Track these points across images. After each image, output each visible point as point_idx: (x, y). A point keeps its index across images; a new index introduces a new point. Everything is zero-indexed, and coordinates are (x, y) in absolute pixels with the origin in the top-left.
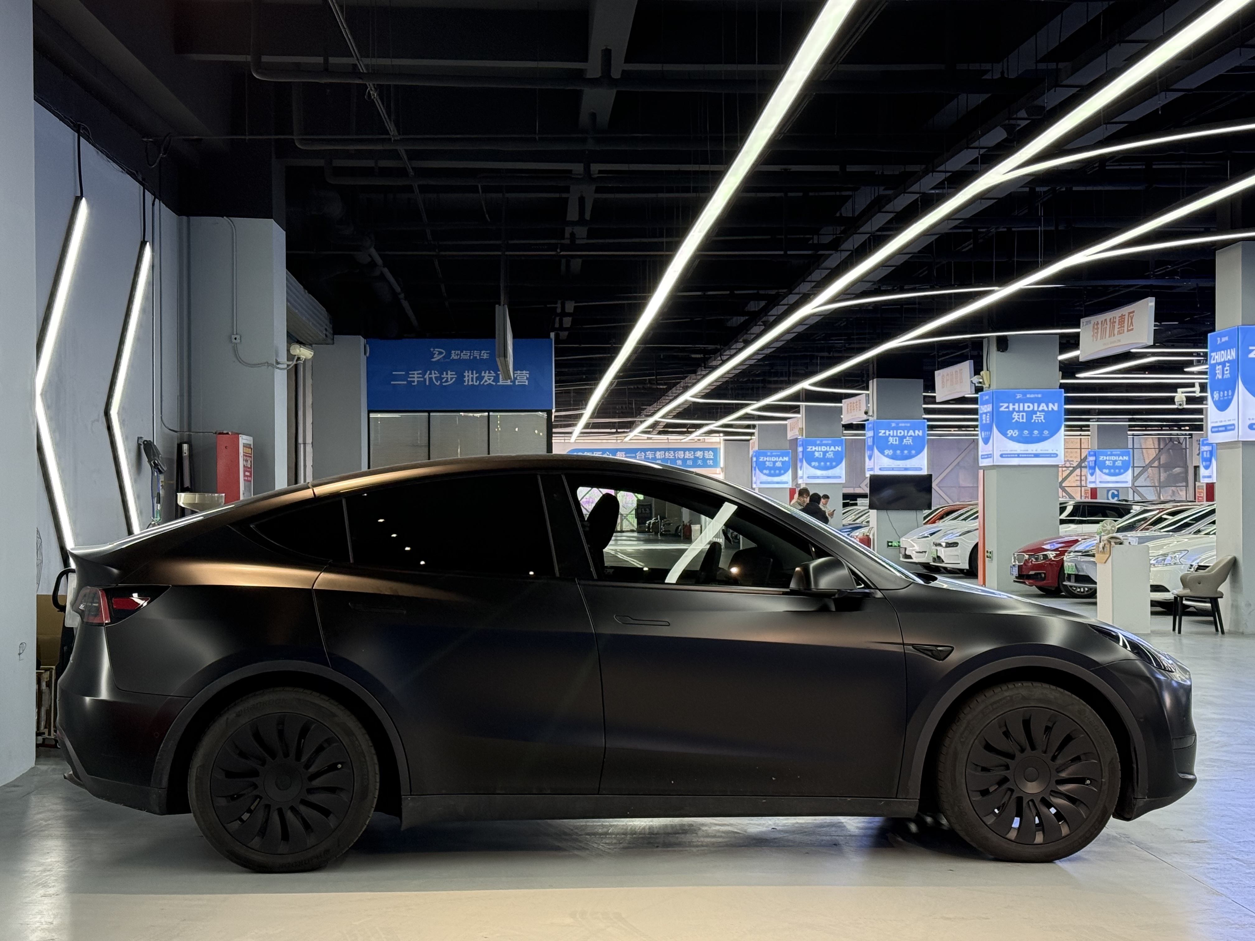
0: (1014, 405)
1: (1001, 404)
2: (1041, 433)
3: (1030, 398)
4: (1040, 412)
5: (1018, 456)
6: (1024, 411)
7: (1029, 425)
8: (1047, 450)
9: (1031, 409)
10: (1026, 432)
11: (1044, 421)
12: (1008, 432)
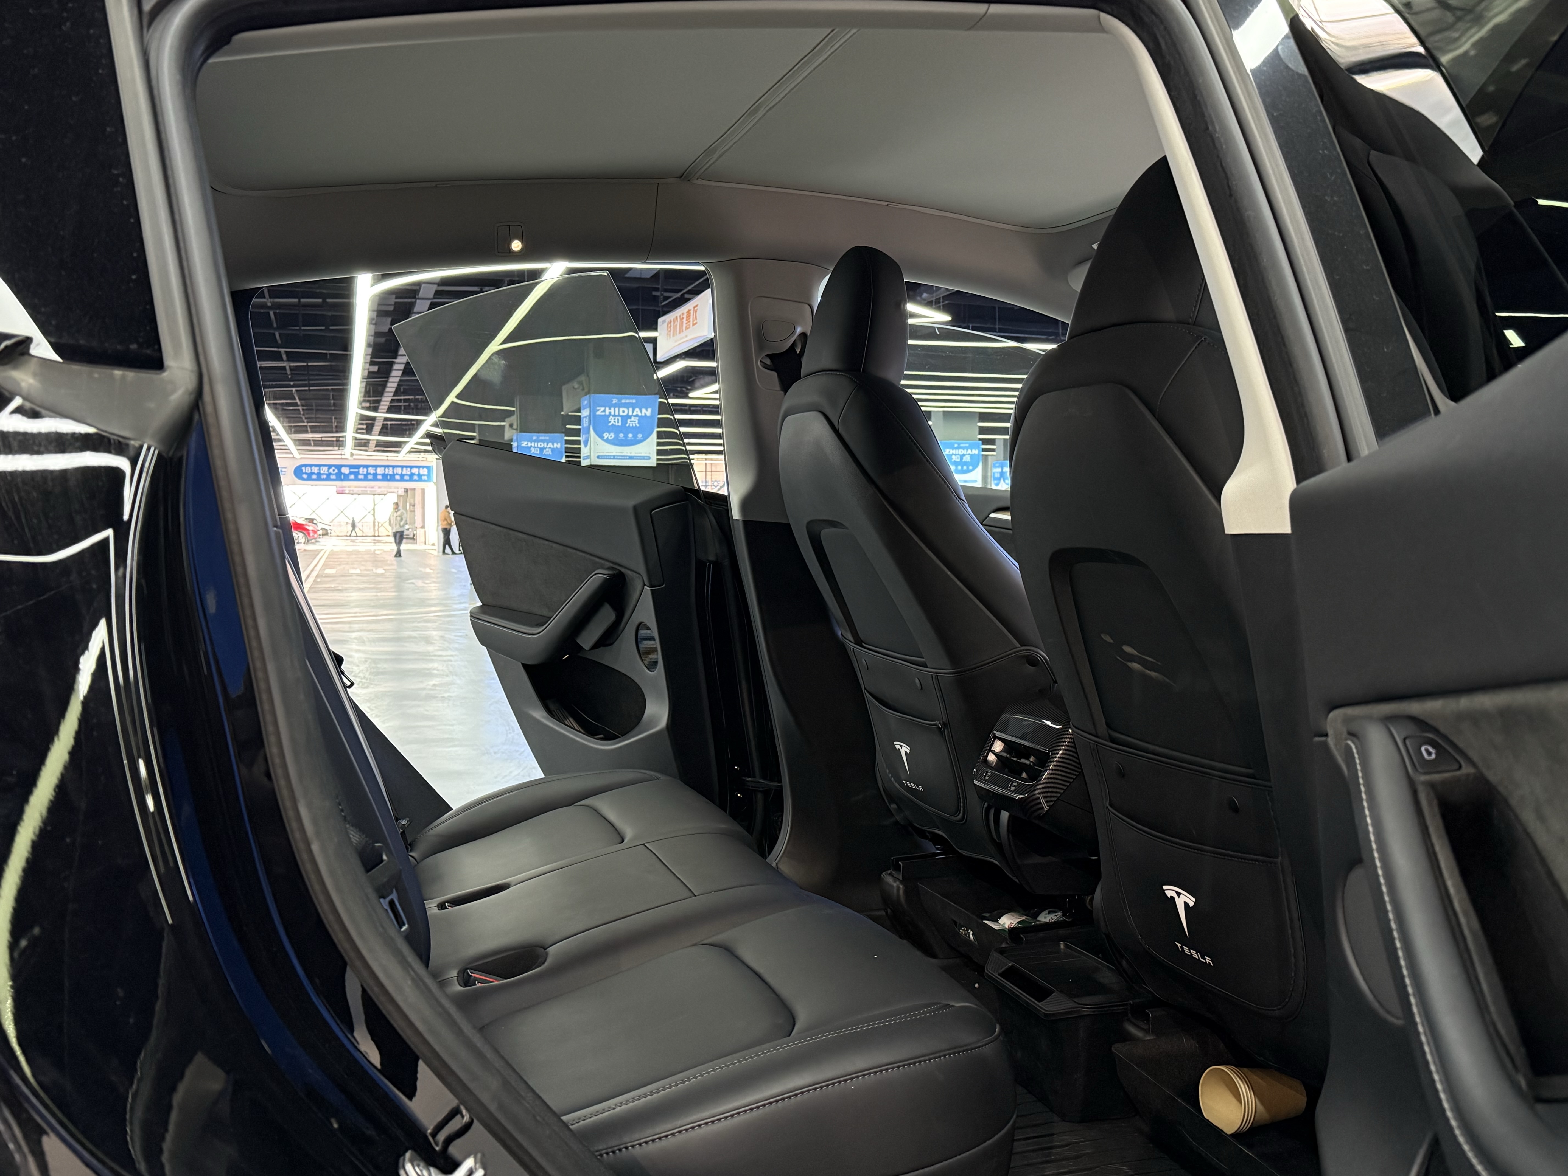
0: (610, 409)
1: (598, 408)
2: (635, 436)
3: (625, 403)
4: (634, 416)
5: (614, 457)
6: (619, 415)
7: (623, 428)
8: (641, 453)
9: (625, 414)
10: (621, 435)
11: (638, 425)
12: (604, 435)
